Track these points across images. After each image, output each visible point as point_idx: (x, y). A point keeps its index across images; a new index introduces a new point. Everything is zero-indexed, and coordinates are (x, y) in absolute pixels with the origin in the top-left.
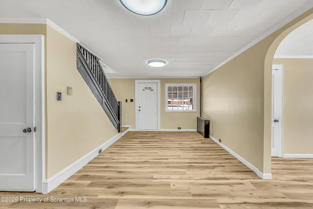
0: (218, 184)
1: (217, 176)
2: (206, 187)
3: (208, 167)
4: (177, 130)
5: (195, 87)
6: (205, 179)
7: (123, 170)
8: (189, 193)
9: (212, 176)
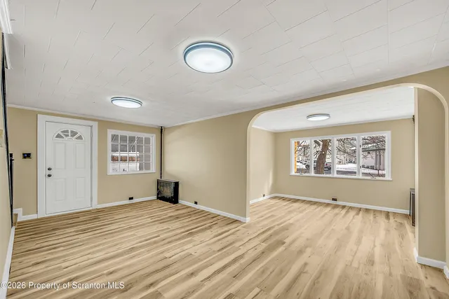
0: (227, 237)
1: (219, 232)
2: (220, 242)
3: (206, 229)
4: (128, 202)
5: (154, 138)
6: (214, 237)
7: (113, 269)
8: (214, 251)
9: (217, 233)
